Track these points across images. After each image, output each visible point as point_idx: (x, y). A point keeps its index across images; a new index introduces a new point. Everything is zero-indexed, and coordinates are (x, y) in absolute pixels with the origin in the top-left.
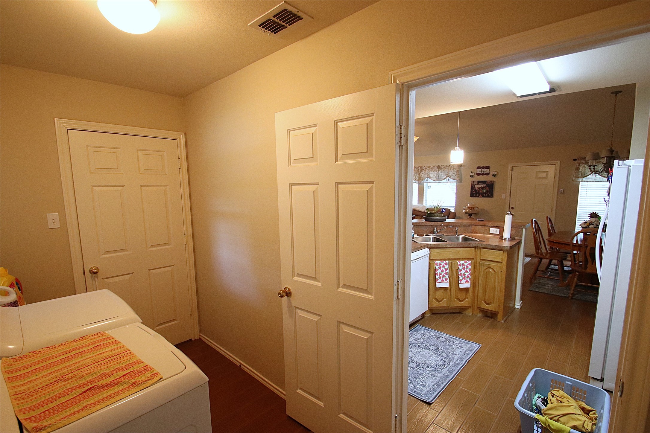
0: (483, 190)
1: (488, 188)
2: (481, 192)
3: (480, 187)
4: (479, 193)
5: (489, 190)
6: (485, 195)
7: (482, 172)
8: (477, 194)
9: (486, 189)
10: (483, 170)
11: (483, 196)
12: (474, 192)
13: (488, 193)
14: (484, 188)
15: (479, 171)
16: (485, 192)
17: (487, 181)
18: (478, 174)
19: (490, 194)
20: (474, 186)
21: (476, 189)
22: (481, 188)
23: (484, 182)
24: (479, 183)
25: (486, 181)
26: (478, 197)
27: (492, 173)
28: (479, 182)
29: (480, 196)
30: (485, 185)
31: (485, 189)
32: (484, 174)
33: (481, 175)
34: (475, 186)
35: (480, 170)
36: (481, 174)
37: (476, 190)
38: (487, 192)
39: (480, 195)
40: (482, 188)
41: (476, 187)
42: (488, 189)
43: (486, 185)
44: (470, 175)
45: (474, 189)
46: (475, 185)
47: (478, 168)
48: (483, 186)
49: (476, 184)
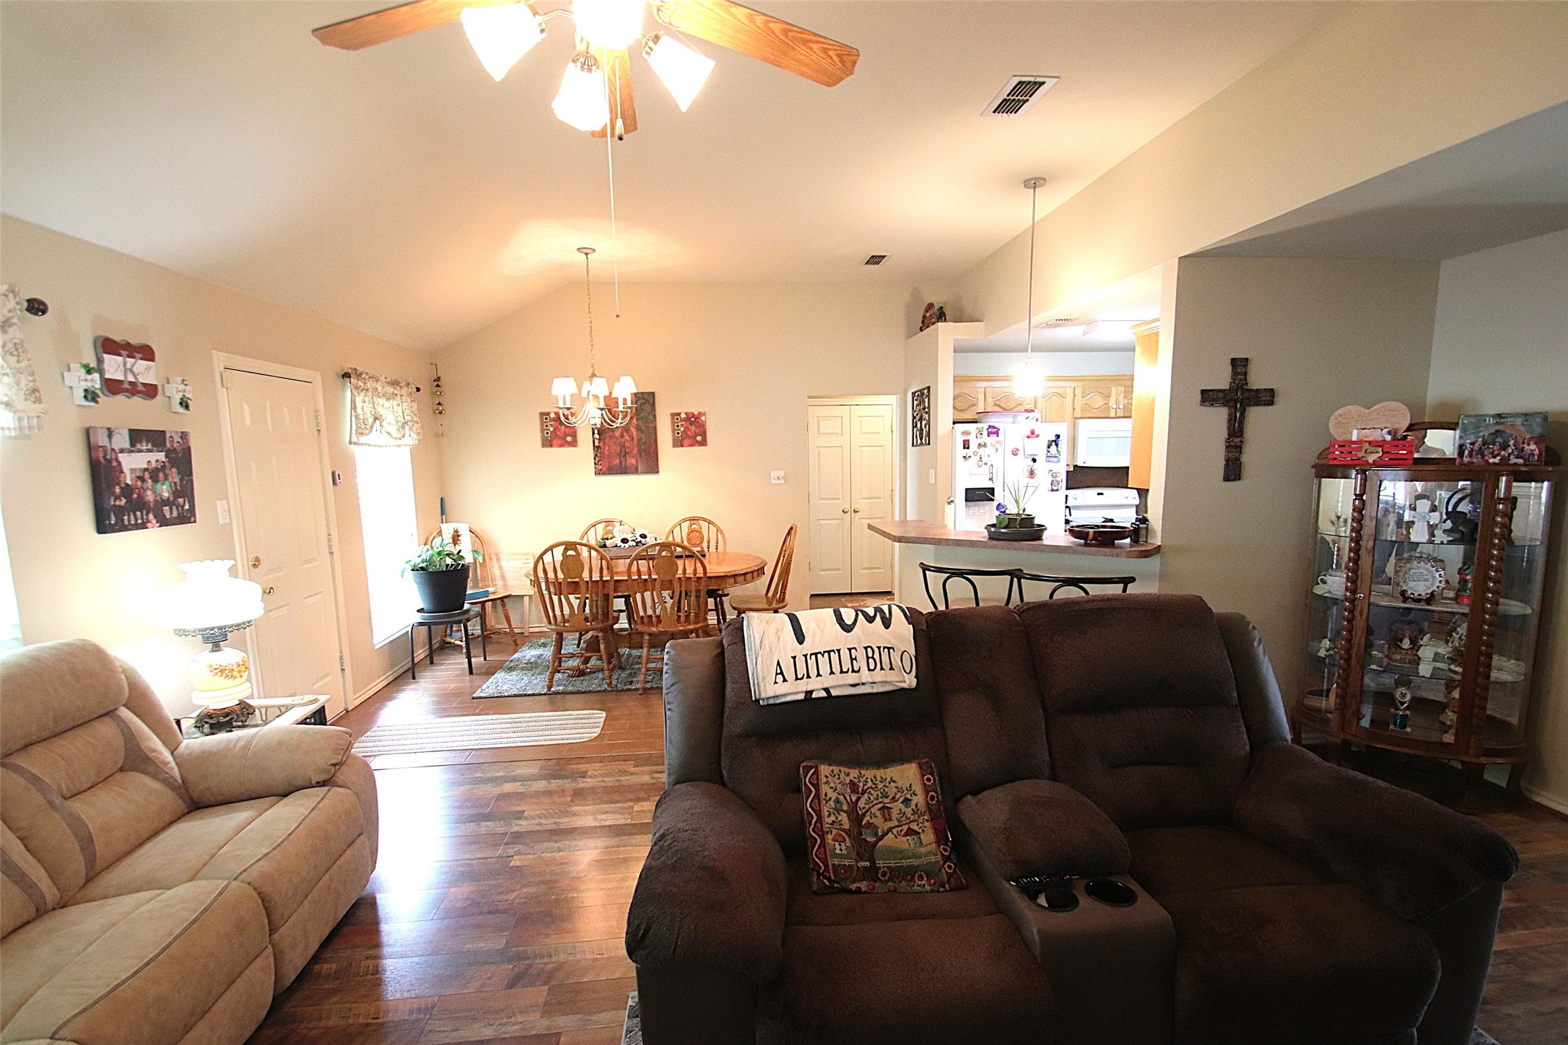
0: (159, 486)
1: (174, 476)
2: (150, 496)
3: (146, 470)
4: (140, 505)
5: (181, 480)
6: (171, 512)
7: (131, 378)
8: (138, 513)
9: (170, 480)
10: (130, 361)
11: (164, 522)
12: (123, 502)
13: (181, 500)
14: (161, 475)
15: (114, 367)
16: (166, 495)
17: (168, 436)
18: (113, 387)
19: (187, 507)
20: (117, 460)
21: (129, 482)
22: (147, 475)
23: (155, 438)
24: (139, 446)
25: (164, 432)
26: (143, 526)
27: (175, 392)
28: (137, 436)
29: (149, 521)
30: (161, 456)
31: (166, 478)
32: (140, 388)
33: (127, 390)
34: (119, 464)
35: (120, 359)
36: (126, 386)
37: (127, 490)
38: (177, 494)
39: (151, 516)
40: (155, 474)
41: (126, 468)
42: (177, 480)
43: (166, 457)
44: (84, 385)
45: (118, 484)
46: (122, 457)
47: (109, 346)
48: (154, 464)
49: (122, 451)
